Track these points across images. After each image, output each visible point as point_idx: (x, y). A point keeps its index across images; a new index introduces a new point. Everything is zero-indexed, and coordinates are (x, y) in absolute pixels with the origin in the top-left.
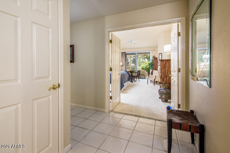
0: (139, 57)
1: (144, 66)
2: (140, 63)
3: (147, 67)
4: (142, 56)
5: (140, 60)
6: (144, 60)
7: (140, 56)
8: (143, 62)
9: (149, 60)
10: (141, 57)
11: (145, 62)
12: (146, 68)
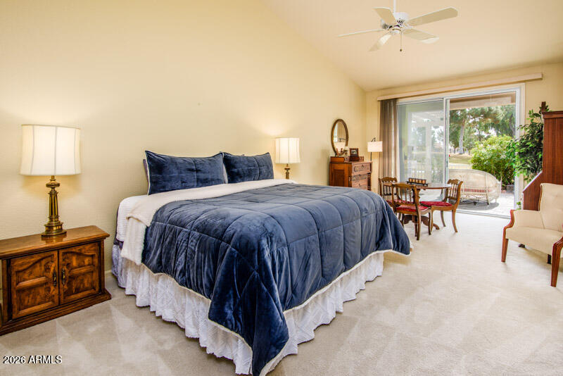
0: (466, 124)
1: (484, 151)
2: (470, 140)
3: (498, 156)
4: (477, 120)
5: (469, 132)
6: (483, 134)
7: (471, 121)
8: (480, 138)
9: (511, 133)
10: (474, 122)
11: (489, 137)
12: (490, 159)
